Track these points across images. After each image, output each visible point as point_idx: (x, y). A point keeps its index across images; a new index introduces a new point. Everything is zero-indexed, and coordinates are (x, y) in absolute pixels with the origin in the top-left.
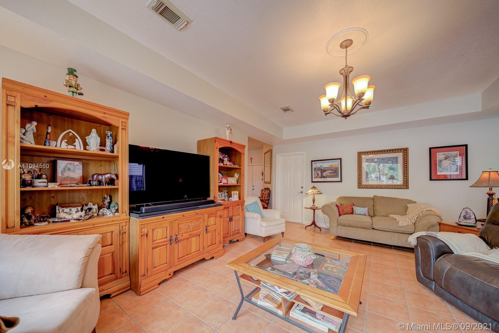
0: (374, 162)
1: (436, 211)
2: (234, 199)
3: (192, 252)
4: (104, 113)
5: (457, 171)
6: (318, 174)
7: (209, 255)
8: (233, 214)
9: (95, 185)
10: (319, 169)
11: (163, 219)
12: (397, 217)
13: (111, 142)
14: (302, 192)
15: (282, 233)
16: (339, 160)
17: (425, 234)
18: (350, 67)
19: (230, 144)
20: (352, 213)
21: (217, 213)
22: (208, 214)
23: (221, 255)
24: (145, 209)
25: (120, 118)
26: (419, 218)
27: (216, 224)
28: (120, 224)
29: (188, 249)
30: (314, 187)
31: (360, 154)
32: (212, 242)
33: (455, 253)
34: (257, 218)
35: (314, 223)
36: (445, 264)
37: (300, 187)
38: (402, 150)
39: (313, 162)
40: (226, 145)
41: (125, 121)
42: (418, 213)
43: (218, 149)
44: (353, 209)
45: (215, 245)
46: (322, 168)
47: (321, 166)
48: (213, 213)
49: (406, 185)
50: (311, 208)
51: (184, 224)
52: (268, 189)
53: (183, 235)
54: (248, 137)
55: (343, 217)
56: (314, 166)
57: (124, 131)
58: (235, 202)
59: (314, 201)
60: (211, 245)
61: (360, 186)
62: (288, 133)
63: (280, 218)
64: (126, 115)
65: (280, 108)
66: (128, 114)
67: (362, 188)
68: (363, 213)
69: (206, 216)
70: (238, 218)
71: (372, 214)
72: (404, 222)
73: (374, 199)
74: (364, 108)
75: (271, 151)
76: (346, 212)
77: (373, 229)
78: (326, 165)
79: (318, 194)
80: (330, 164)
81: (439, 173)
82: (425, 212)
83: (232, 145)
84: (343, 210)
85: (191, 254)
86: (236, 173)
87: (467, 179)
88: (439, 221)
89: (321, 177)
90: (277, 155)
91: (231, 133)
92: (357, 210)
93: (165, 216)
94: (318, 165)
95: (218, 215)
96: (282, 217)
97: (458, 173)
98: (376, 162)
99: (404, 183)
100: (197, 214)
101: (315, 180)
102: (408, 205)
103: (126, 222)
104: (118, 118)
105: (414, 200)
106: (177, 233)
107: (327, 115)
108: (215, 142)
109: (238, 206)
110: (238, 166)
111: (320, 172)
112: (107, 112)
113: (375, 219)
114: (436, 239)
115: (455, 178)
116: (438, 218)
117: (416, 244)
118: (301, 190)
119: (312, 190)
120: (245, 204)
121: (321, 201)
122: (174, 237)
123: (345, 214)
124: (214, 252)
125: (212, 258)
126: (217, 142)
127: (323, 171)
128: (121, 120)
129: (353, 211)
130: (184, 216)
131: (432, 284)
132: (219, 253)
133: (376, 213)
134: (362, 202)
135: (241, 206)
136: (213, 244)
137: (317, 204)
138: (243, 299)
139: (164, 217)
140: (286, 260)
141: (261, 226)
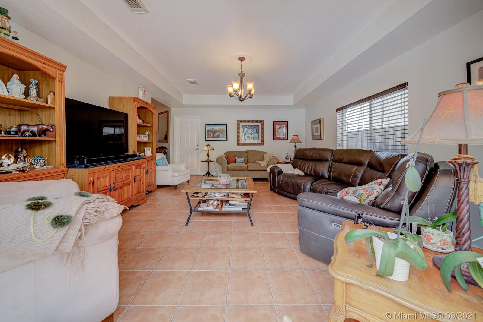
0: (246, 128)
1: (276, 157)
2: (147, 154)
3: (125, 199)
4: (44, 63)
5: (284, 135)
6: (211, 135)
7: (136, 202)
8: (148, 168)
9: (29, 136)
10: (211, 131)
11: (105, 169)
12: (260, 162)
13: (37, 91)
14: (197, 149)
15: (188, 181)
16: (226, 125)
17: (273, 166)
18: (244, 73)
19: (146, 104)
20: (235, 162)
21: (141, 165)
22: (136, 166)
23: (145, 202)
24: (87, 161)
25: (57, 70)
26: (270, 161)
27: (140, 175)
28: (60, 176)
29: (122, 197)
30: (208, 145)
31: (239, 122)
32: (138, 191)
33: (284, 172)
34: (169, 170)
35: (208, 173)
36: (281, 178)
37: (196, 145)
38: (261, 122)
39: (207, 125)
40: (142, 105)
41: (61, 74)
42: (269, 158)
43: (137, 108)
44: (235, 159)
45: (140, 193)
46: (213, 130)
47: (212, 129)
48: (138, 165)
49: (262, 144)
50: (206, 161)
51: (119, 174)
52: (165, 148)
53: (119, 184)
54: (152, 98)
55: (230, 165)
56: (207, 128)
57: (60, 82)
58: (149, 157)
59: (208, 156)
60: (137, 194)
61: (239, 144)
62: (187, 99)
63: (185, 169)
64: (63, 68)
65: (188, 80)
66: (65, 67)
67: (240, 145)
68: (241, 161)
69: (134, 167)
70: (151, 172)
71: (246, 162)
72: (263, 164)
73: (247, 152)
74: (250, 97)
75: (167, 112)
76: (231, 161)
77: (248, 170)
78: (216, 128)
79: (212, 150)
80: (213, 127)
81: (277, 136)
82: (272, 158)
83: (147, 106)
84: (230, 161)
85: (123, 201)
86: (146, 131)
87: (288, 140)
88: (278, 161)
89: (213, 138)
90: (174, 117)
91: (144, 94)
92: (239, 159)
93: (107, 166)
94: (211, 128)
95: (142, 167)
96: (187, 168)
97: (284, 136)
98: (248, 128)
99: (262, 142)
100: (128, 165)
101: (208, 139)
102: (264, 155)
103: (64, 174)
104: (55, 70)
105: (266, 152)
106: (114, 182)
107: (231, 97)
108: (134, 101)
109: (151, 161)
110: (150, 125)
111: (212, 133)
112: (47, 63)
113: (249, 164)
114: (277, 167)
115: (283, 139)
116: (277, 160)
117: (270, 171)
118: (197, 147)
119: (207, 147)
120: (157, 159)
121: (214, 156)
122: (112, 186)
123: (231, 163)
124: (140, 199)
125: (139, 205)
126: (136, 102)
127: (214, 132)
128: (58, 72)
129: (236, 161)
130: (119, 167)
131: (276, 189)
132: (143, 199)
133: (249, 161)
134: (240, 154)
135: (153, 160)
136: (139, 193)
137: (210, 158)
138: (191, 211)
139: (106, 168)
140: (212, 186)
141: (173, 176)
